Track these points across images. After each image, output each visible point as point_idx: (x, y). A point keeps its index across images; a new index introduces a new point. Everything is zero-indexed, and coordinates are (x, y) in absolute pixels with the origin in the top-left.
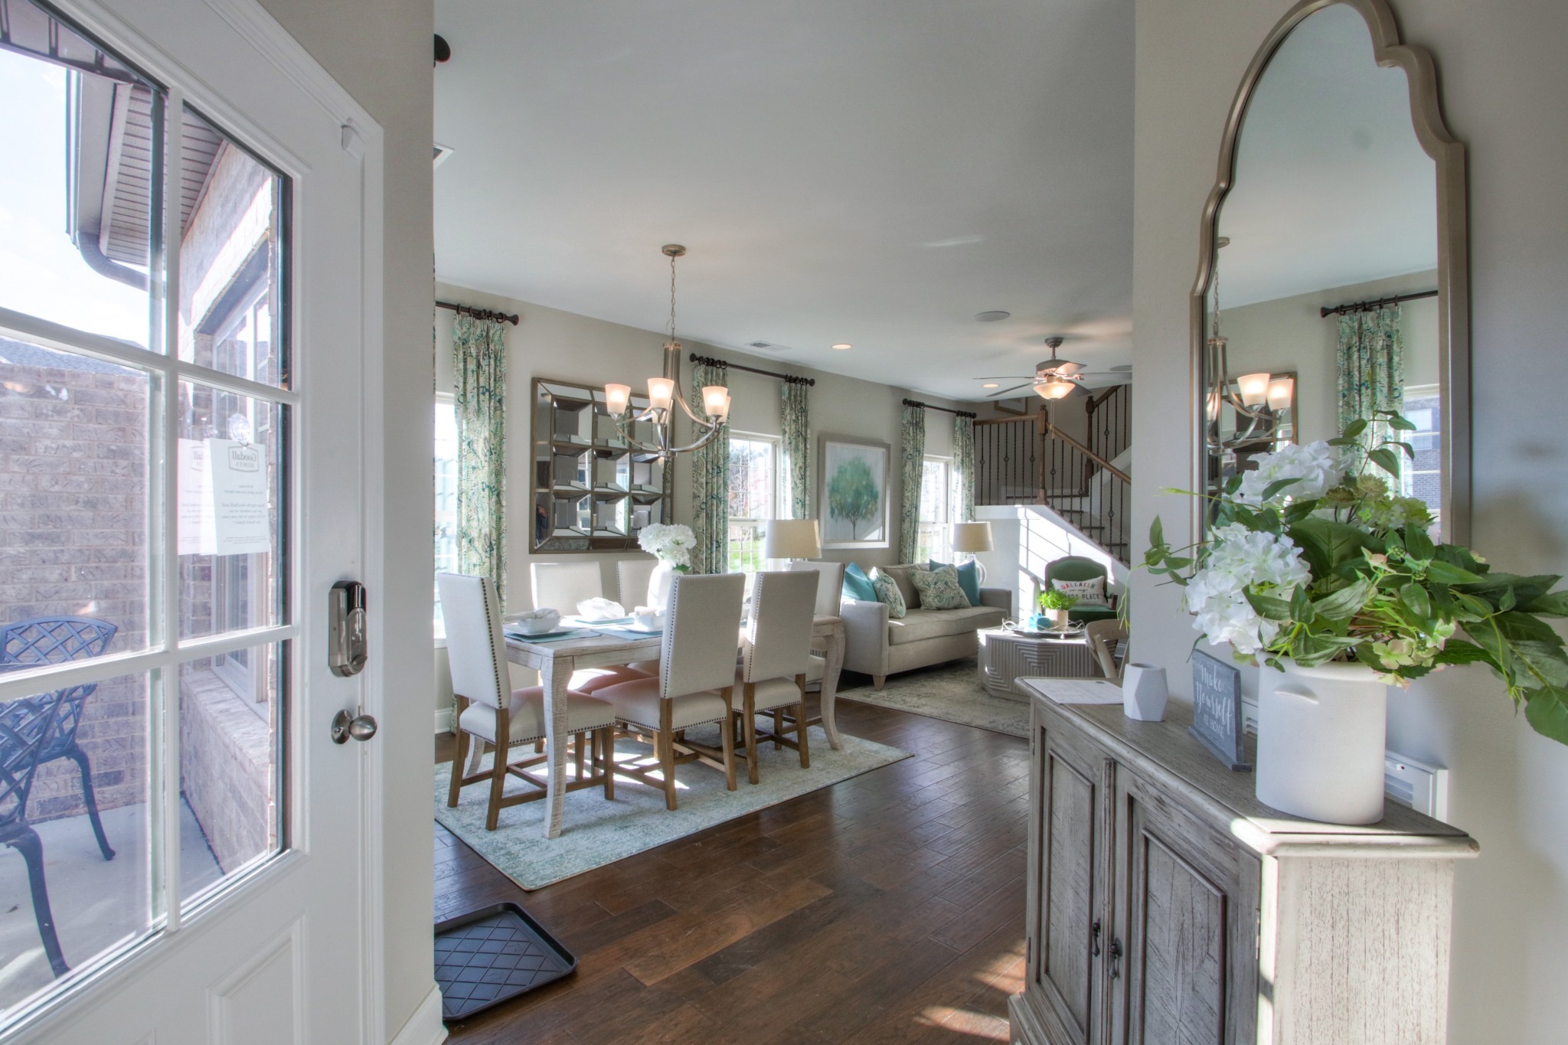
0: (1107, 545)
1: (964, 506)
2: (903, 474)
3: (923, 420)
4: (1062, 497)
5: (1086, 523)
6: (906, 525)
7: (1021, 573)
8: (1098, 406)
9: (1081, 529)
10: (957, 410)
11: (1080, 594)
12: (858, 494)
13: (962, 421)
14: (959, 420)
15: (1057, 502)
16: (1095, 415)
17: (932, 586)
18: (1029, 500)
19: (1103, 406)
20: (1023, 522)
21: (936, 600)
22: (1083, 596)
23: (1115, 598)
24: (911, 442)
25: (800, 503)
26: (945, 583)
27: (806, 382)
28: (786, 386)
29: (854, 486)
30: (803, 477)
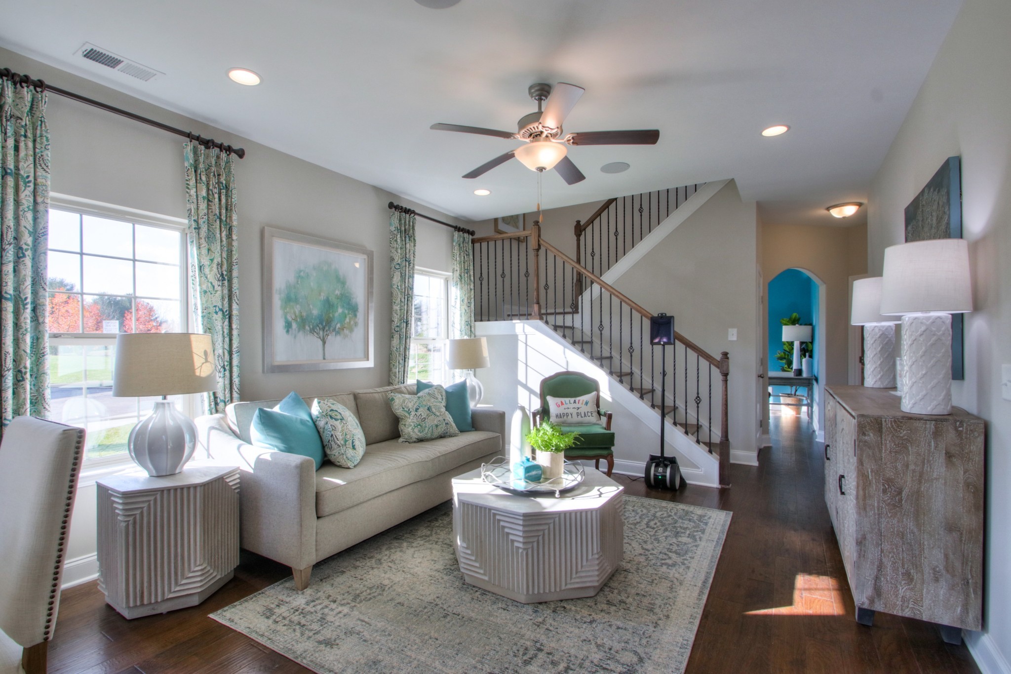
0: (597, 359)
1: (463, 322)
2: (391, 286)
3: (413, 229)
4: (556, 314)
5: (578, 338)
6: (395, 342)
7: (521, 390)
8: (585, 229)
9: (574, 343)
10: (454, 225)
11: (575, 412)
12: (329, 305)
13: (459, 236)
14: (456, 234)
15: (551, 319)
16: (582, 238)
17: (413, 413)
18: (526, 317)
19: (589, 230)
20: (522, 338)
21: (416, 430)
22: (578, 414)
23: (610, 417)
24: (399, 251)
25: (220, 314)
26: (428, 409)
27: (229, 150)
28: (189, 147)
29: (323, 297)
30: (226, 277)
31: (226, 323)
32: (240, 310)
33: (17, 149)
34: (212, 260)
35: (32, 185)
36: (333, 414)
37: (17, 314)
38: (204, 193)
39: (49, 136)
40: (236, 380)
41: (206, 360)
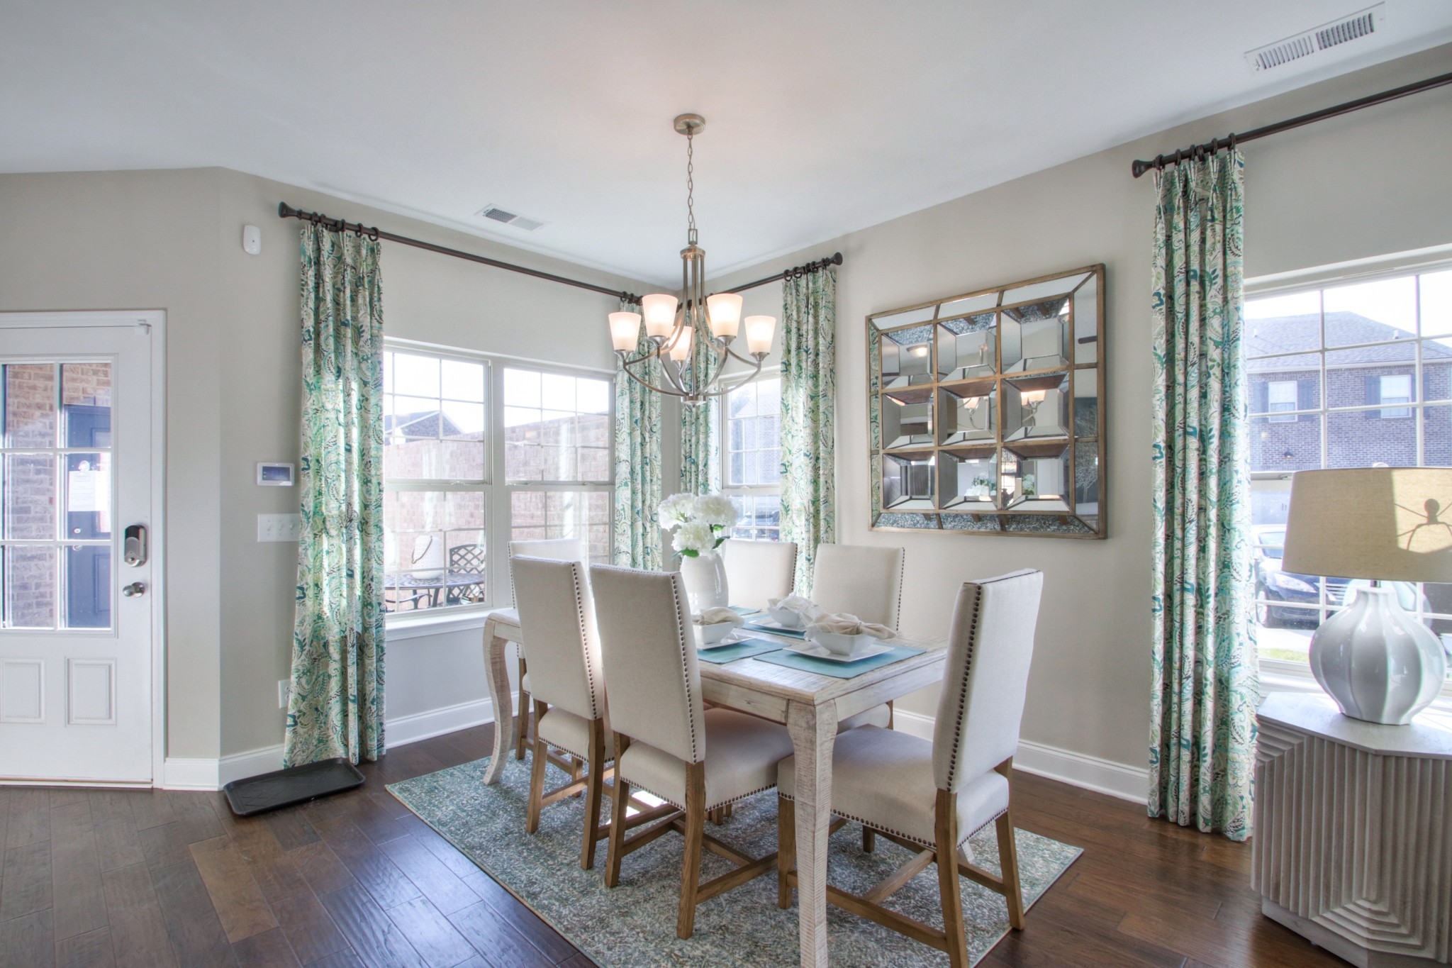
33: (1203, 241)
35: (1219, 281)
39: (1240, 204)
41: (1432, 519)
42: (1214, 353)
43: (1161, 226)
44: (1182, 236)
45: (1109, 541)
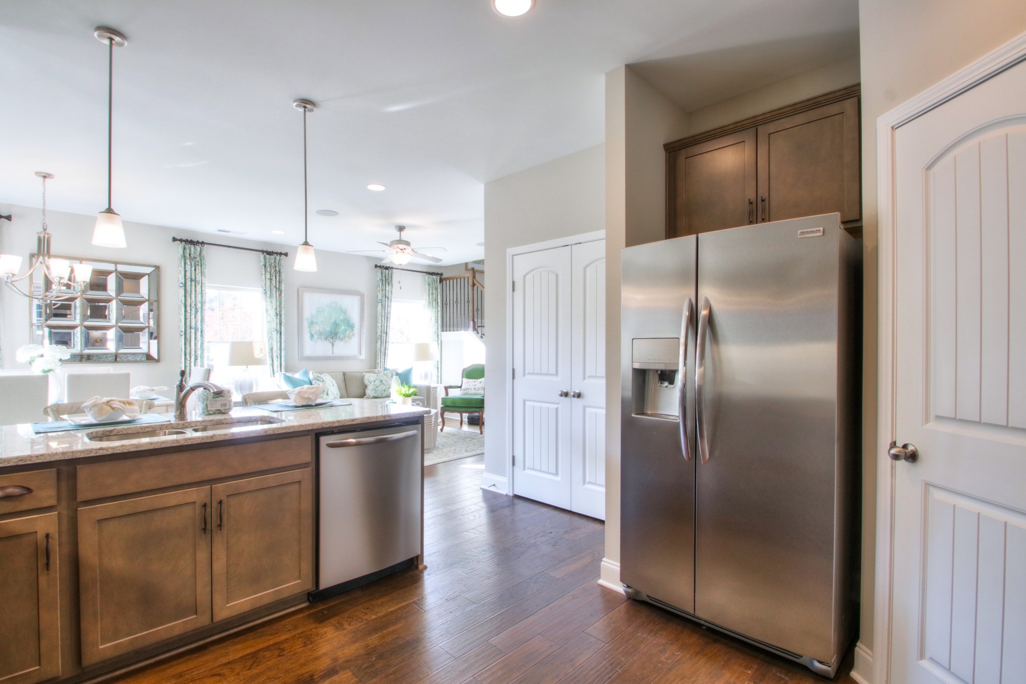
2: (376, 312)
3: (391, 277)
6: (379, 344)
10: (426, 271)
11: (473, 387)
12: (336, 325)
13: (430, 278)
14: (427, 277)
17: (372, 383)
18: (467, 328)
21: (373, 392)
22: (474, 389)
24: (381, 292)
25: (276, 331)
26: (381, 381)
27: (281, 254)
28: (262, 256)
29: (332, 321)
30: (279, 315)
31: (279, 335)
32: (285, 330)
33: (195, 270)
34: (272, 307)
35: (200, 284)
36: (319, 378)
37: (196, 334)
38: (268, 276)
39: (206, 263)
40: (283, 363)
41: (262, 352)
42: (199, 305)
43: (183, 262)
44: (189, 267)
45: (159, 363)
